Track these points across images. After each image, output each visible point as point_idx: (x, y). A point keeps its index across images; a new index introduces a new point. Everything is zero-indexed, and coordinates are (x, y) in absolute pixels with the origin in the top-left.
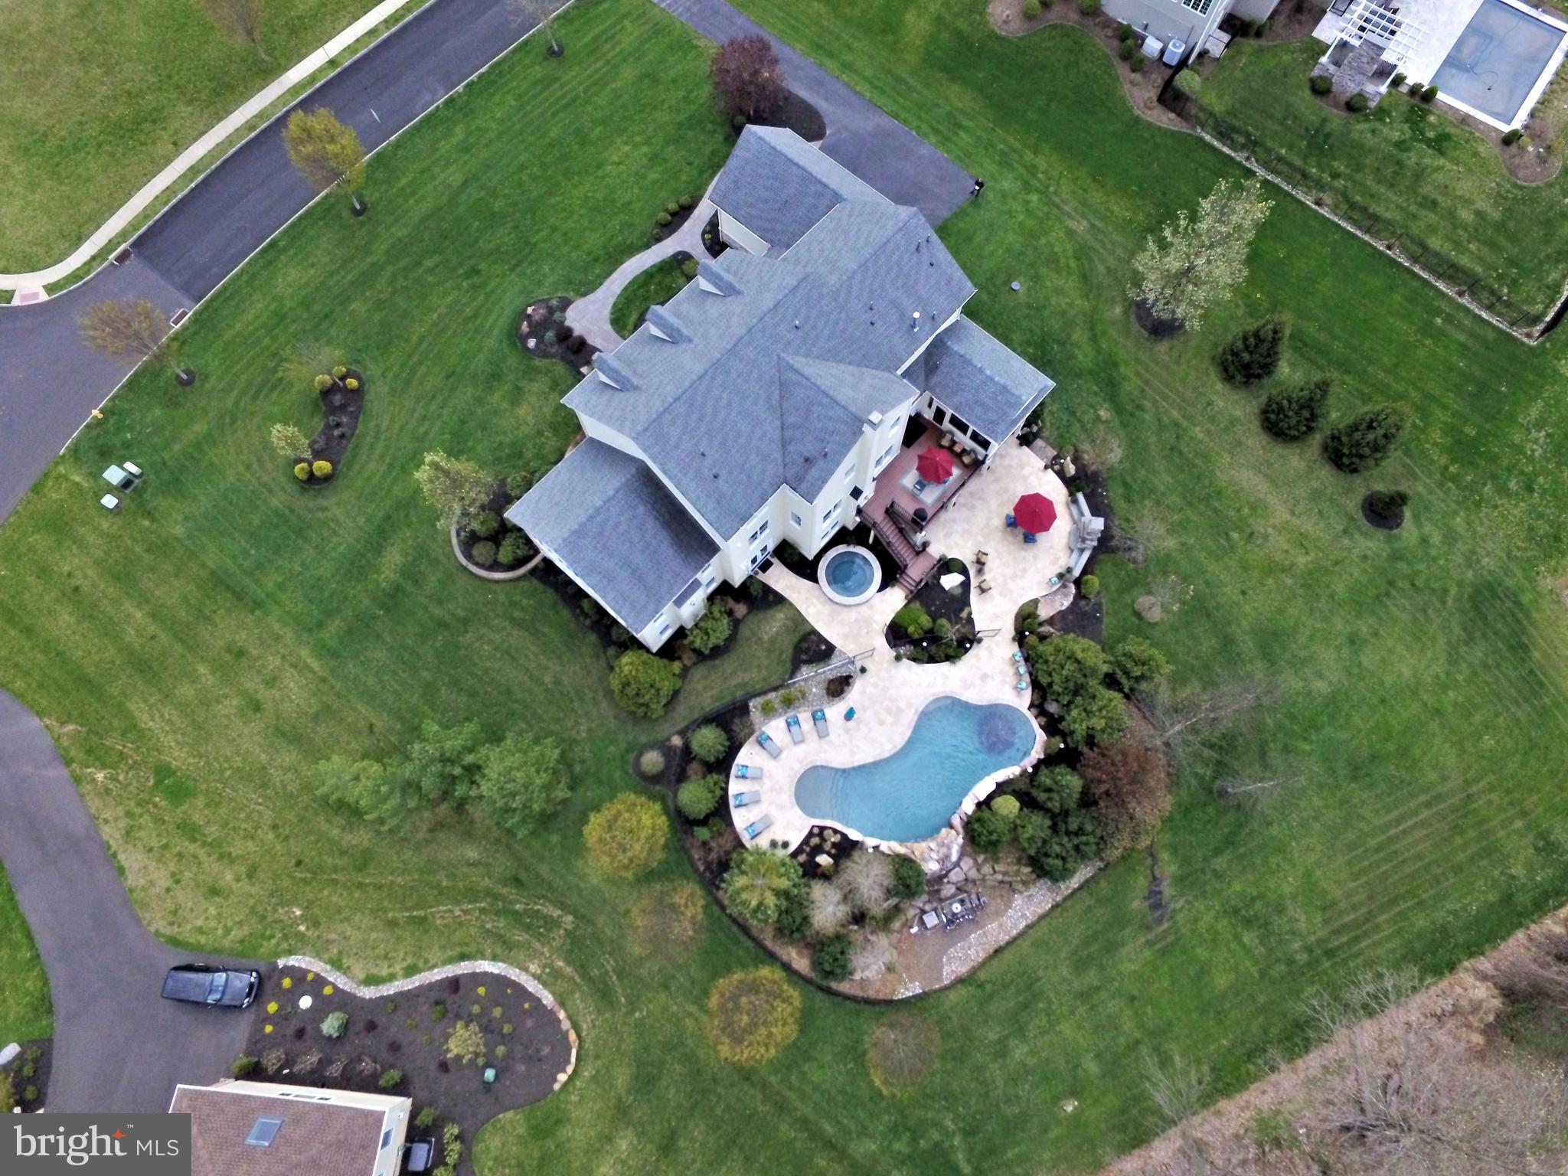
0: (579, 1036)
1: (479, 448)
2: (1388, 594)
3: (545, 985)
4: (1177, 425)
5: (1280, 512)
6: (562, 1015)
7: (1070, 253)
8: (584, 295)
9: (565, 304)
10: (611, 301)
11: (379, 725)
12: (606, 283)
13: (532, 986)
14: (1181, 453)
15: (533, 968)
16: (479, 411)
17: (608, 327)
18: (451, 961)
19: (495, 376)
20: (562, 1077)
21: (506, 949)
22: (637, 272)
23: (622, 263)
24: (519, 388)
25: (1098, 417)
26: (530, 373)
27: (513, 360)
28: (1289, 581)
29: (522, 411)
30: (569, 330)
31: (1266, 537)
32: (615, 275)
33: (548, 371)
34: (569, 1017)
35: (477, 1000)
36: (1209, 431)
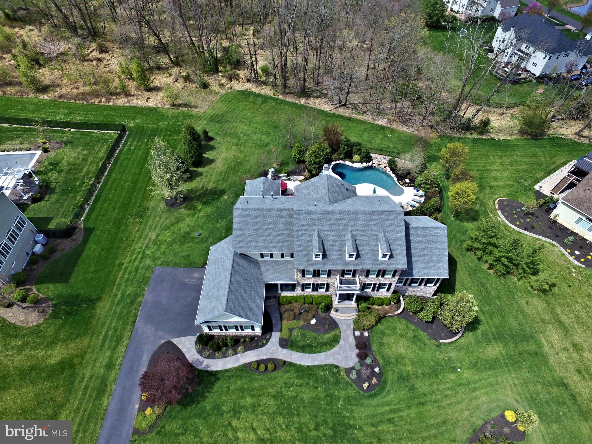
0: (494, 202)
1: (429, 357)
2: (229, 133)
3: (498, 215)
4: (214, 182)
5: (224, 155)
6: (497, 207)
7: (168, 231)
8: (337, 367)
9: (348, 371)
10: (329, 353)
11: (524, 302)
12: (323, 363)
13: (502, 217)
14: (223, 179)
15: (500, 219)
16: (419, 372)
17: (342, 342)
18: (525, 234)
19: (403, 378)
20: (504, 198)
21: (506, 227)
22: (307, 355)
23: (308, 366)
24: (396, 360)
25: (228, 198)
26: (387, 362)
27: (390, 376)
28: (242, 148)
29: (402, 351)
30: (358, 355)
31: (234, 155)
32: (317, 363)
33: (380, 353)
34: (495, 206)
35: (520, 222)
36: (211, 176)
